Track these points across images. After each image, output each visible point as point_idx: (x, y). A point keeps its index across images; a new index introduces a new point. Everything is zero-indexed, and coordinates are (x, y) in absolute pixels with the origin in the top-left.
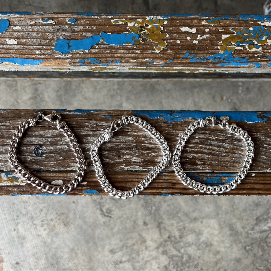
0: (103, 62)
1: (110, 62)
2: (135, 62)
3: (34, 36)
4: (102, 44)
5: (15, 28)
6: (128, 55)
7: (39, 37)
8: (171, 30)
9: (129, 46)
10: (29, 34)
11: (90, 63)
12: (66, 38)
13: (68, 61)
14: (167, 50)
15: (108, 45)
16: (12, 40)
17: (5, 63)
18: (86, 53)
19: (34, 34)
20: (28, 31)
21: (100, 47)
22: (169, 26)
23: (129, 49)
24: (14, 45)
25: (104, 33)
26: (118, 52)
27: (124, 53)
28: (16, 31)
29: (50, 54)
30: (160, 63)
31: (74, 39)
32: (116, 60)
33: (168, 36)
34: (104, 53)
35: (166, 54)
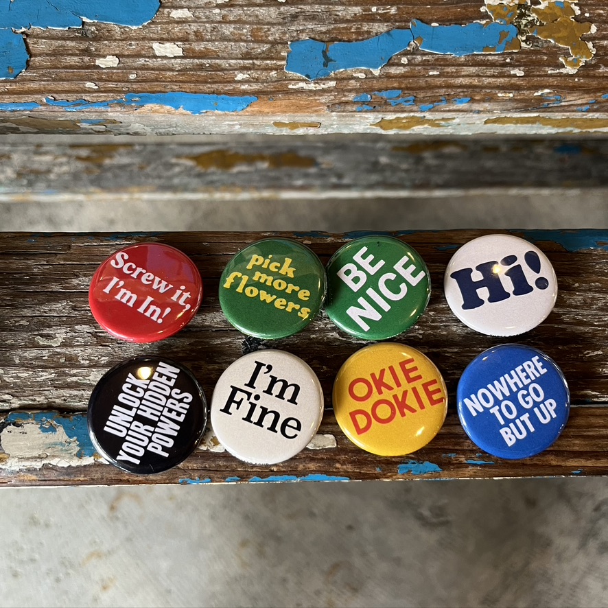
0: (421, 101)
1: (441, 101)
2: (511, 100)
3: (227, 33)
4: (415, 52)
5: (176, 14)
6: (490, 80)
7: (243, 37)
8: (600, 15)
9: (490, 58)
10: (214, 28)
11: (386, 103)
12: (317, 38)
13: (324, 99)
14: (596, 66)
15: (432, 54)
16: (168, 45)
17: (148, 106)
18: (374, 77)
19: (228, 30)
20: (212, 22)
21: (413, 62)
22: (594, 5)
23: (492, 65)
24: (175, 57)
25: (419, 22)
26: (463, 73)
27: (478, 76)
28: (178, 23)
29: (274, 80)
30: (580, 102)
31: (340, 41)
32: (456, 95)
33: (594, 29)
34: (424, 76)
35: (594, 77)
